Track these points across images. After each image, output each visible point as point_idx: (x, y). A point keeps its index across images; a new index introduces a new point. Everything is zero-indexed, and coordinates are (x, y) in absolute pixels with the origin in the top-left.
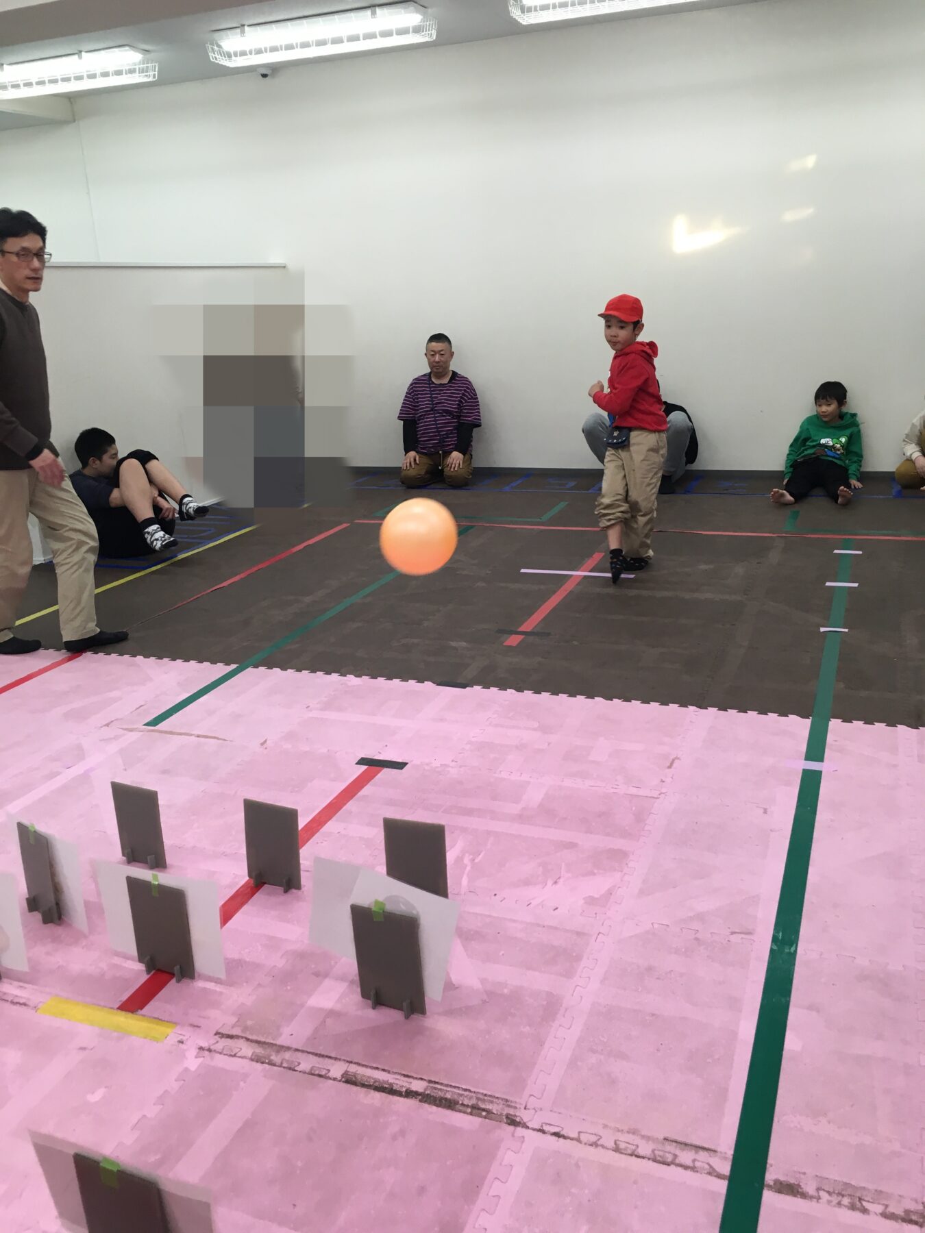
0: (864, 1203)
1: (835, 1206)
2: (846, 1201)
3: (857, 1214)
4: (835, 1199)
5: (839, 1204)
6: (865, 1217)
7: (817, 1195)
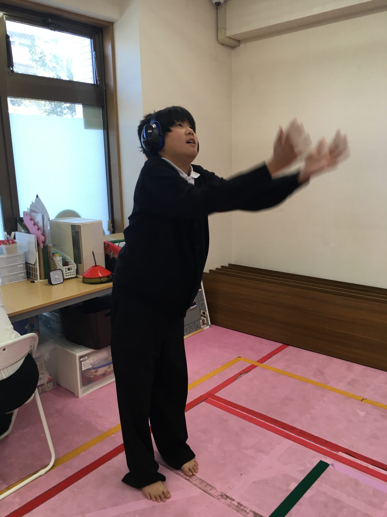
0: (237, 505)
1: (247, 507)
2: (242, 507)
3: (241, 503)
4: (245, 509)
5: (245, 507)
6: (239, 501)
7: (250, 512)
